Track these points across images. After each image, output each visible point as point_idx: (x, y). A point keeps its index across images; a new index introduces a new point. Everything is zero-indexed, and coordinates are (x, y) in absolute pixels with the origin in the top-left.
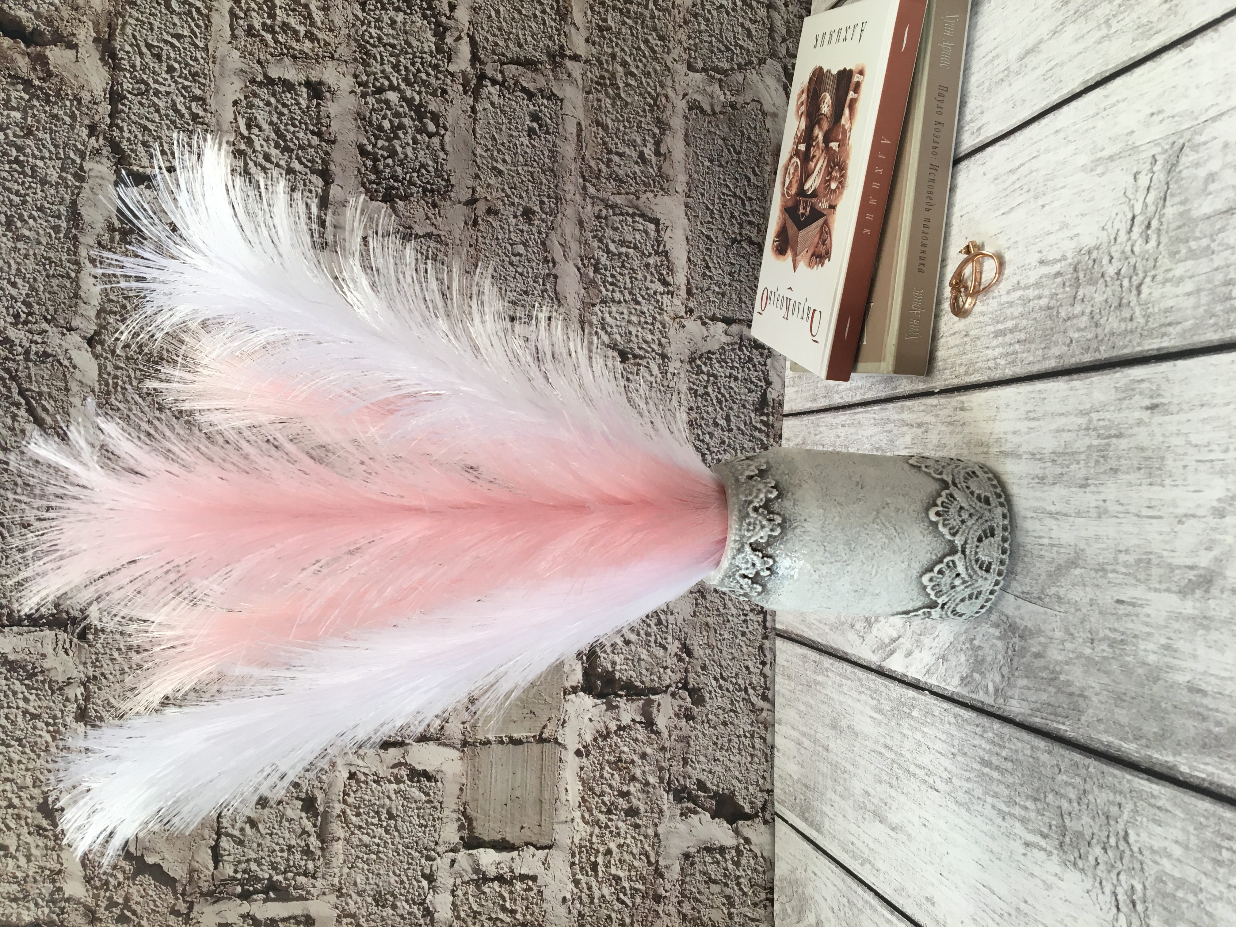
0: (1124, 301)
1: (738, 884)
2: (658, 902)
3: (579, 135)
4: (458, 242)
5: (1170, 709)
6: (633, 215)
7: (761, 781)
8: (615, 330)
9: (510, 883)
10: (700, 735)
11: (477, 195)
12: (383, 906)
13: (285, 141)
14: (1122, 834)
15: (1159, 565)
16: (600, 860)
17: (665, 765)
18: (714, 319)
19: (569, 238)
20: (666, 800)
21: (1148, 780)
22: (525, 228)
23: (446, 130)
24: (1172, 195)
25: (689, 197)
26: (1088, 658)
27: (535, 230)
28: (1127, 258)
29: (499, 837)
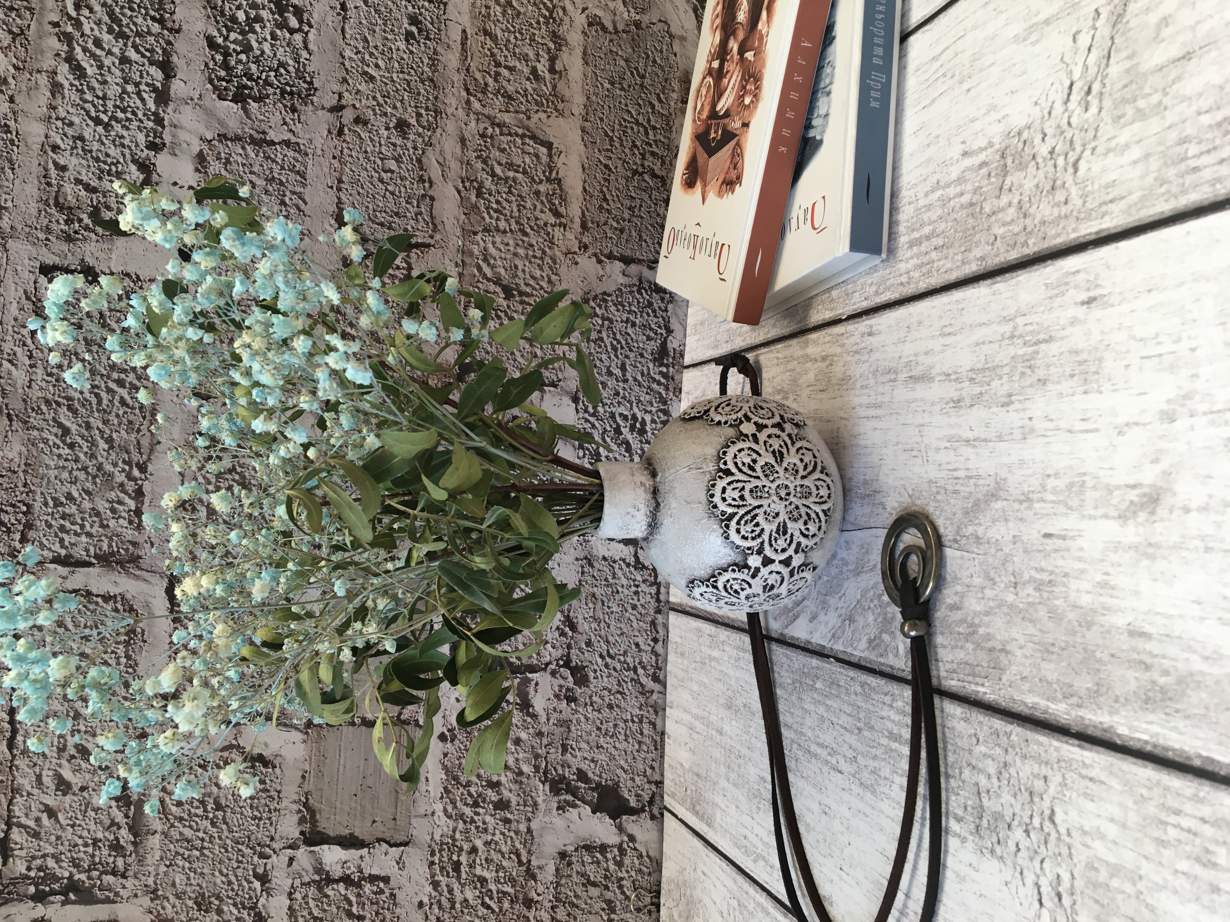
0: (1059, 183)
1: (620, 887)
2: (529, 907)
3: (463, 44)
4: (319, 152)
5: (1106, 657)
6: (523, 136)
7: (649, 772)
8: (499, 263)
9: (359, 885)
10: (583, 719)
11: (343, 102)
12: (207, 911)
13: (120, 26)
14: (1047, 812)
15: (1094, 488)
16: (464, 859)
17: (542, 752)
18: (610, 256)
19: (448, 157)
20: (542, 792)
21: (1079, 746)
22: (399, 141)
23: (311, 26)
24: (1118, 51)
25: (586, 120)
26: (1011, 606)
27: (409, 145)
28: (1062, 133)
29: (347, 832)
